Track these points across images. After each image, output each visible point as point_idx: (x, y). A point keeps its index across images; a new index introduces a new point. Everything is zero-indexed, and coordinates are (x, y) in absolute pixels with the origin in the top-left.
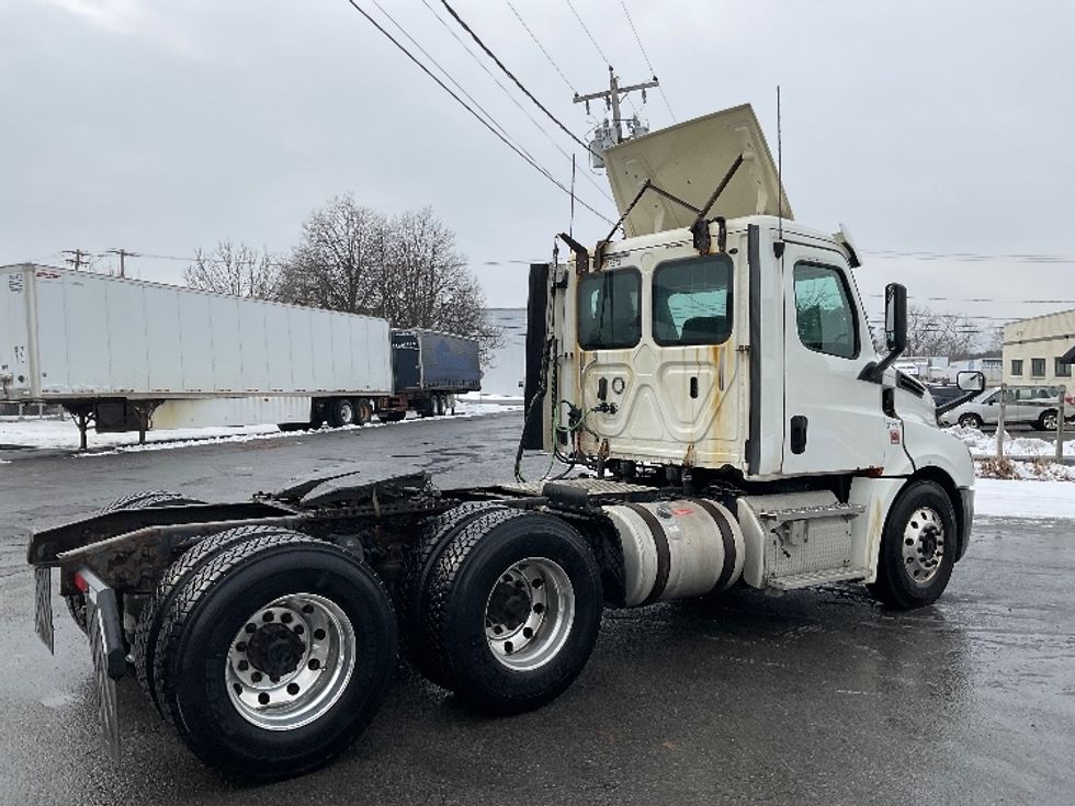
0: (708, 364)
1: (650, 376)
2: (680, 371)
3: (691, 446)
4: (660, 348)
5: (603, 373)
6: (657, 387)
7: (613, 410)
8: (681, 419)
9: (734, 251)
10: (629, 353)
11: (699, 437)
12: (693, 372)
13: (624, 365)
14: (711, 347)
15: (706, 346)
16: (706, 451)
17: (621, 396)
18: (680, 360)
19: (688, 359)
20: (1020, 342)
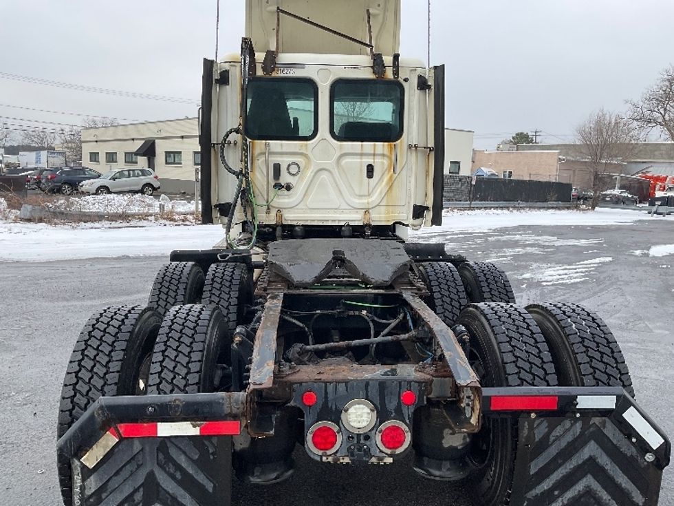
0: (383, 155)
1: (330, 163)
2: (357, 160)
3: (367, 211)
4: (339, 143)
5: (277, 159)
6: (335, 171)
7: (288, 188)
8: (358, 194)
9: (406, 80)
10: (306, 145)
11: (373, 206)
12: (370, 161)
13: (302, 154)
14: (386, 144)
15: (382, 143)
16: (380, 214)
17: (297, 177)
18: (359, 151)
19: (365, 151)
20: (96, 141)
